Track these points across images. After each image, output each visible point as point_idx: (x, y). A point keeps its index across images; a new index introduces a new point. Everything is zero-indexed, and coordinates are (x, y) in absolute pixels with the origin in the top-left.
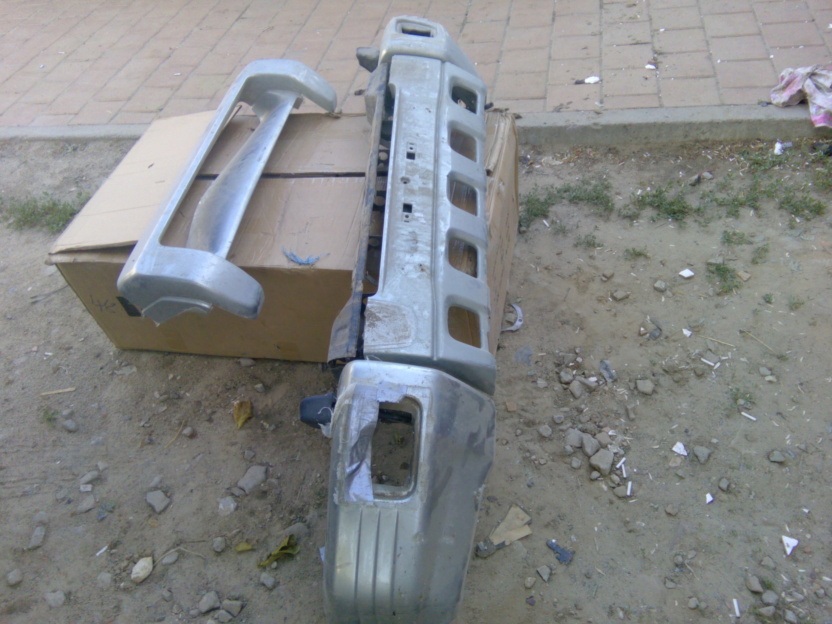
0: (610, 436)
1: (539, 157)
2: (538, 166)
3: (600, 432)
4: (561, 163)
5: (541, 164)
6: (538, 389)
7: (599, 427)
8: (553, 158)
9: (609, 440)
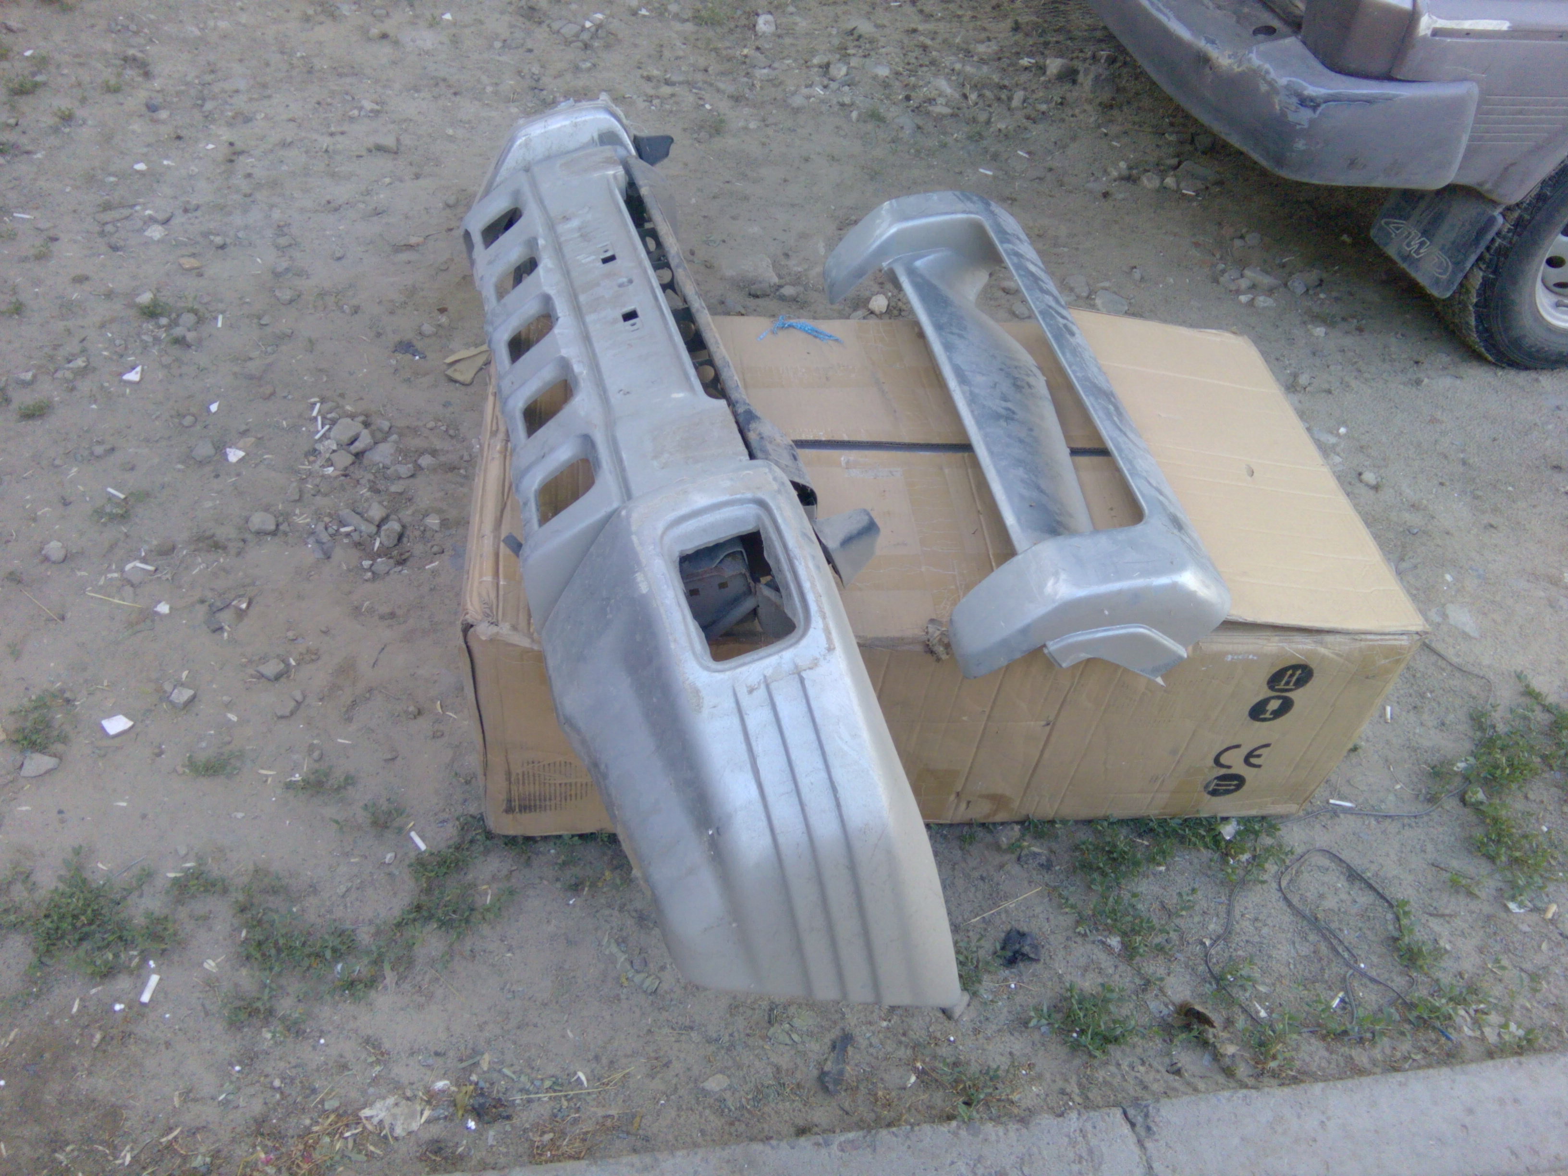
0: (332, 465)
1: (436, 1131)
2: (440, 1084)
3: (346, 468)
4: (366, 1112)
5: (431, 1098)
6: (440, 511)
7: (346, 476)
8: (392, 1129)
9: (334, 457)
